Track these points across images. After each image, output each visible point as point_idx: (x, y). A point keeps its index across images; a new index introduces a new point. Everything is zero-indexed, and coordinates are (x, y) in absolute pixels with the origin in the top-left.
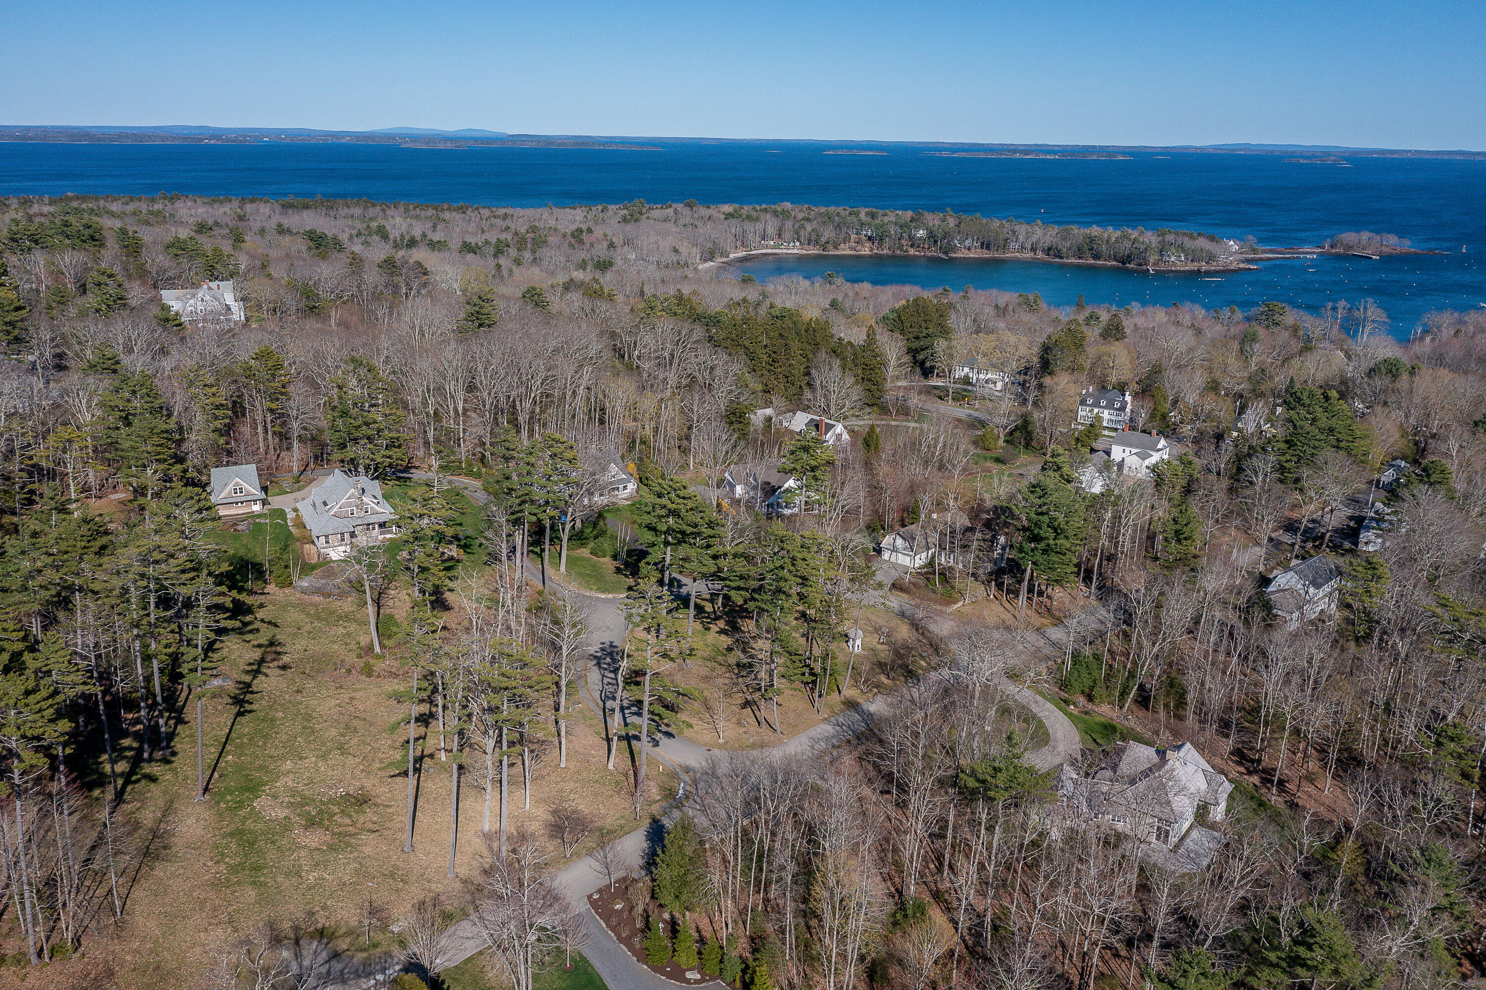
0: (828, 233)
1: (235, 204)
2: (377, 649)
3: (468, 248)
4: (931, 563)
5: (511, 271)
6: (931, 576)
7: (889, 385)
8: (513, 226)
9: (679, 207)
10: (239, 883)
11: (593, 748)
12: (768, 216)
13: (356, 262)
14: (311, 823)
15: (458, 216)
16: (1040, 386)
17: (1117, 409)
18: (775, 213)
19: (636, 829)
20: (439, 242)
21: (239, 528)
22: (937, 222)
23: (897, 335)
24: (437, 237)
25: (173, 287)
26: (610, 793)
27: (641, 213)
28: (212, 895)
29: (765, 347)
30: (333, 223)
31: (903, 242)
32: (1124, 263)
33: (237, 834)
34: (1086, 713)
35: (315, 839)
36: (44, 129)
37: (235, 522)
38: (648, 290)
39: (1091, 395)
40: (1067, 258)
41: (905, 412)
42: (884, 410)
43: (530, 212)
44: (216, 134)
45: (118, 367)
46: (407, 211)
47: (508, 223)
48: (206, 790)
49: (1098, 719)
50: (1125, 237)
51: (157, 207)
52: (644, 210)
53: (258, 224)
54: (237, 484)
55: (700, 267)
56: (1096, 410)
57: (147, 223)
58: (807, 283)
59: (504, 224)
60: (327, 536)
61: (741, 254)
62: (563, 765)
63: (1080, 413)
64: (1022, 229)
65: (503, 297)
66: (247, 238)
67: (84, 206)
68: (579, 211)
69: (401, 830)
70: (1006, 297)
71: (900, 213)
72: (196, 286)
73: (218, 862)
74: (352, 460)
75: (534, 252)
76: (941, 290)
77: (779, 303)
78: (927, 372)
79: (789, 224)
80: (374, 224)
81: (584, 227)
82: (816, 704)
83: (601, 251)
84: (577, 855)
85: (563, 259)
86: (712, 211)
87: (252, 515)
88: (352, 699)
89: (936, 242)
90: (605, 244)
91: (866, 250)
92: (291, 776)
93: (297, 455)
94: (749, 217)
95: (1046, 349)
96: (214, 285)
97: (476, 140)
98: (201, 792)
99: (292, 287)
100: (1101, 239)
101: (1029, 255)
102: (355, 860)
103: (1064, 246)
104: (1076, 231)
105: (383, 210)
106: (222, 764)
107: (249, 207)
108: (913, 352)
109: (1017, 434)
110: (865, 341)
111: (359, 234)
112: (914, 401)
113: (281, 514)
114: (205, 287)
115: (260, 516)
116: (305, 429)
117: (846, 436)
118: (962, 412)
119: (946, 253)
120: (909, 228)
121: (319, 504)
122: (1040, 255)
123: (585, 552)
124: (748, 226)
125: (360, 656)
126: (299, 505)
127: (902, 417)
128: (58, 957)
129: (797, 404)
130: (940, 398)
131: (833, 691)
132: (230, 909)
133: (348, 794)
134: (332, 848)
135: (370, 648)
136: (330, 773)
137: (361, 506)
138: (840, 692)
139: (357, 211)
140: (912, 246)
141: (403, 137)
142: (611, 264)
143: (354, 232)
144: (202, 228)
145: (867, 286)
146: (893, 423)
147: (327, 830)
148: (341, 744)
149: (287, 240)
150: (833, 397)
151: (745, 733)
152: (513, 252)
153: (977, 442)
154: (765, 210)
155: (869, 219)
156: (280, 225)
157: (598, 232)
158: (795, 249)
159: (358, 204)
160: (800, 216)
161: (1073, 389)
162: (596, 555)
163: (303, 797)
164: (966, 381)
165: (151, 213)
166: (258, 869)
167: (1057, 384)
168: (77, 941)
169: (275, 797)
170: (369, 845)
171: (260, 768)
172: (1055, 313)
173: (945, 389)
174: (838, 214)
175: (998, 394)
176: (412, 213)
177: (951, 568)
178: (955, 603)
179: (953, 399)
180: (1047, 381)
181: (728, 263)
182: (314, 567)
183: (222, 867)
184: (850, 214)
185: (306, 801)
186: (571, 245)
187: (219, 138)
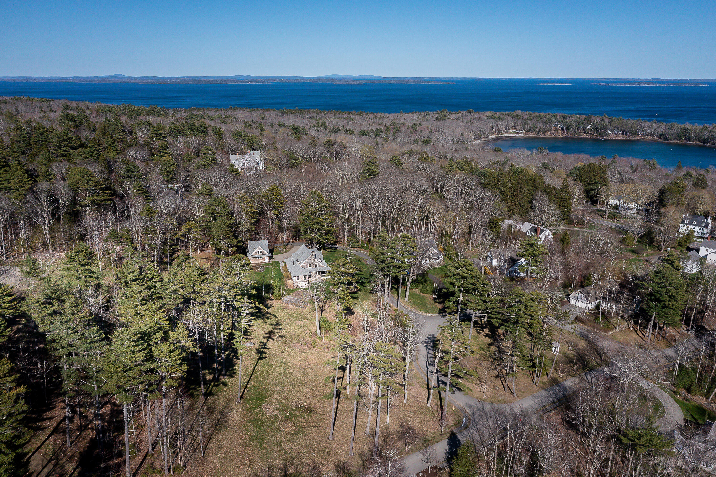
0: (540, 126)
1: (261, 112)
2: (319, 334)
3: (363, 133)
4: (597, 307)
5: (382, 144)
6: (597, 315)
7: (573, 208)
8: (383, 122)
9: (464, 113)
10: (254, 446)
11: (420, 394)
12: (509, 118)
13: (314, 142)
14: (287, 420)
15: (358, 117)
16: (658, 213)
17: (703, 227)
18: (513, 116)
19: (441, 440)
20: (350, 130)
21: (259, 270)
22: (598, 121)
23: (578, 183)
24: (349, 127)
25: (235, 153)
26: (428, 419)
27: (445, 116)
28: (242, 450)
29: (510, 188)
30: (303, 121)
31: (580, 131)
32: (704, 143)
33: (254, 421)
34: (687, 400)
35: (288, 427)
36: (184, 78)
37: (258, 266)
38: (449, 155)
39: (687, 218)
40: (671, 140)
41: (582, 223)
42: (570, 222)
43: (392, 115)
44: (254, 79)
45: (211, 193)
46: (336, 114)
47: (382, 120)
48: (241, 397)
49: (693, 404)
50: (705, 129)
51: (228, 113)
52: (447, 115)
53: (270, 121)
54: (259, 249)
55: (474, 143)
56: (690, 227)
57: (224, 122)
58: (528, 152)
59: (380, 121)
60: (298, 277)
61: (495, 136)
62: (405, 402)
63: (681, 228)
64: (646, 125)
65: (380, 160)
66: (266, 128)
67: (198, 113)
68: (415, 115)
69: (328, 427)
70: (636, 162)
71: (578, 116)
72: (244, 153)
73: (245, 434)
74: (310, 240)
75: (394, 135)
76: (600, 157)
77: (515, 163)
78: (594, 202)
79: (520, 122)
80: (321, 121)
81: (418, 123)
82: (535, 381)
83: (426, 134)
84: (411, 451)
85: (407, 139)
86: (480, 115)
87: (265, 264)
88: (306, 358)
89: (597, 131)
90: (428, 132)
91: (559, 135)
92: (279, 394)
93: (286, 235)
94: (499, 118)
95: (662, 192)
96: (252, 152)
97: (368, 80)
98: (239, 398)
99: (285, 153)
100: (691, 130)
101: (649, 138)
102: (306, 440)
103: (669, 133)
104: (677, 126)
105: (325, 115)
106: (249, 385)
107: (267, 113)
108: (587, 191)
109: (645, 238)
110: (562, 186)
111: (314, 126)
112: (588, 218)
113: (277, 263)
114: (248, 154)
115: (268, 264)
116: (290, 224)
117: (551, 237)
118: (613, 224)
119: (603, 137)
120: (584, 123)
121: (295, 261)
122: (655, 138)
123: (417, 291)
124: (499, 123)
125: (311, 337)
126: (285, 260)
127: (580, 226)
128: (176, 472)
129: (525, 219)
130: (602, 216)
131: (544, 375)
132: (250, 458)
133: (304, 406)
134: (296, 433)
135: (316, 334)
136: (296, 395)
137: (314, 263)
138: (547, 376)
139: (313, 115)
140: (584, 133)
141: (334, 79)
142: (430, 141)
143: (312, 125)
144: (247, 125)
145: (560, 154)
146: (576, 229)
147: (294, 423)
148: (301, 380)
149: (282, 129)
150: (544, 215)
151: (497, 393)
152: (384, 135)
153: (622, 242)
154: (508, 114)
155: (562, 119)
156: (279, 123)
157: (425, 125)
158: (522, 134)
159: (314, 112)
160: (526, 117)
161: (677, 215)
162: (423, 293)
163: (284, 406)
164: (616, 207)
165: (226, 117)
166: (262, 439)
167: (669, 212)
168: (185, 466)
169: (271, 404)
170: (313, 434)
171: (265, 389)
172: (665, 171)
173: (604, 211)
174: (545, 117)
175: (633, 215)
176: (338, 116)
177: (609, 312)
178: (610, 331)
179: (609, 217)
180: (663, 210)
181: (488, 141)
182: (291, 291)
183: (247, 437)
184: (552, 117)
185: (285, 408)
186: (411, 132)
187: (254, 81)
